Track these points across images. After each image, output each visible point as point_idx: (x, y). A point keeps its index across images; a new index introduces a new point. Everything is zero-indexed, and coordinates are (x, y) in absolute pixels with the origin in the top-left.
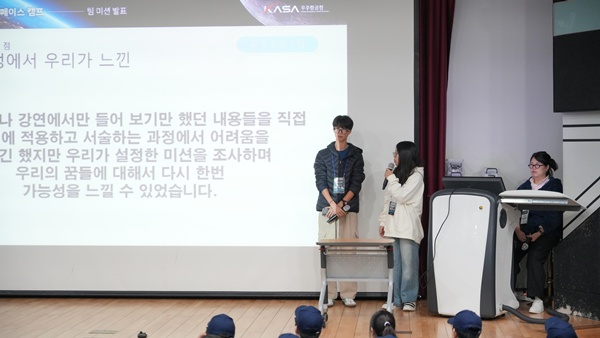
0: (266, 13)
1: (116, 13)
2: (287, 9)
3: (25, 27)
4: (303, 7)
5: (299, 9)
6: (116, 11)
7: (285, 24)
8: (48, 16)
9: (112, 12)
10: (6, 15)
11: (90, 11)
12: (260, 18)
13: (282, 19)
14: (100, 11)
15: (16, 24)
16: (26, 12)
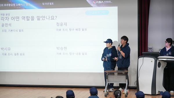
0: (94, 3)
1: (51, 4)
2: (100, 2)
3: (25, 9)
4: (105, 2)
5: (104, 2)
6: (50, 4)
7: (99, 7)
8: (31, 5)
9: (49, 4)
10: (20, 5)
11: (43, 4)
12: (92, 5)
13: (98, 5)
14: (46, 4)
15: (22, 8)
16: (25, 5)
